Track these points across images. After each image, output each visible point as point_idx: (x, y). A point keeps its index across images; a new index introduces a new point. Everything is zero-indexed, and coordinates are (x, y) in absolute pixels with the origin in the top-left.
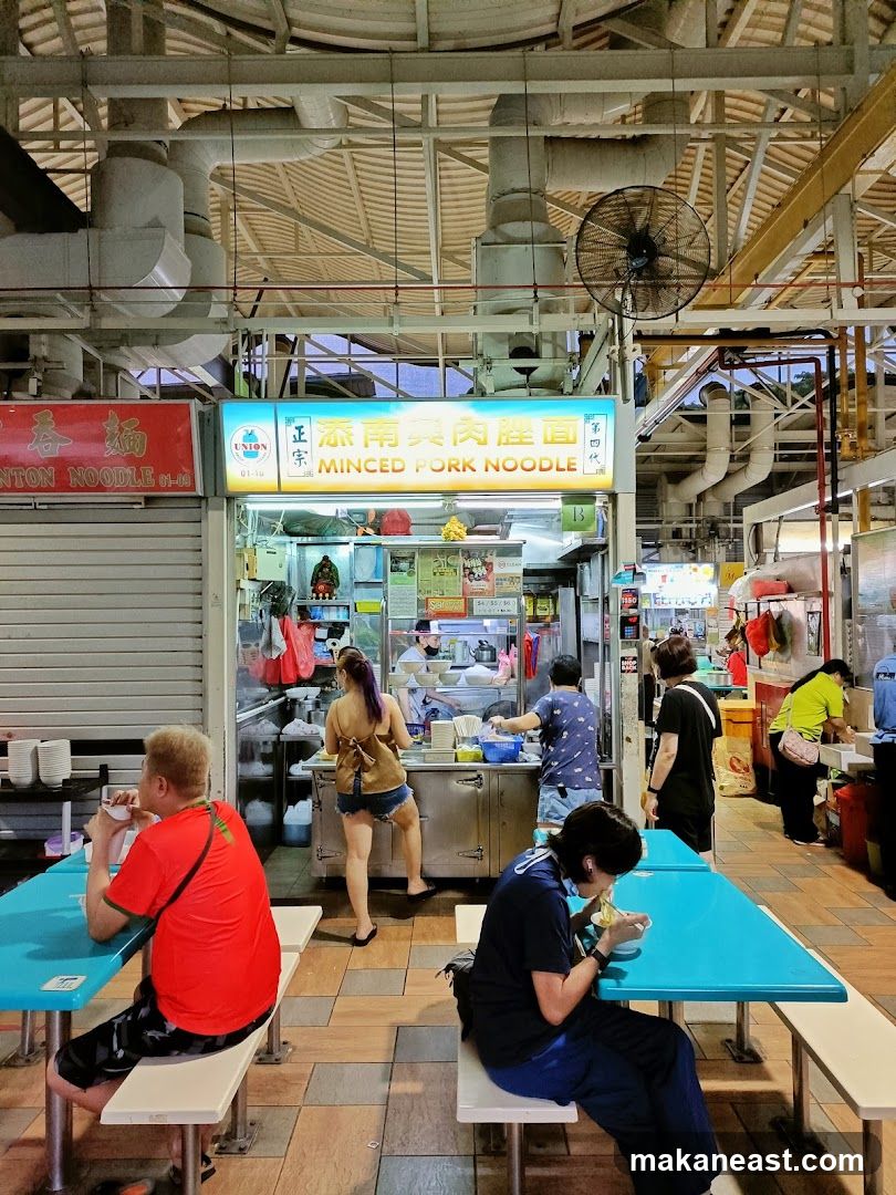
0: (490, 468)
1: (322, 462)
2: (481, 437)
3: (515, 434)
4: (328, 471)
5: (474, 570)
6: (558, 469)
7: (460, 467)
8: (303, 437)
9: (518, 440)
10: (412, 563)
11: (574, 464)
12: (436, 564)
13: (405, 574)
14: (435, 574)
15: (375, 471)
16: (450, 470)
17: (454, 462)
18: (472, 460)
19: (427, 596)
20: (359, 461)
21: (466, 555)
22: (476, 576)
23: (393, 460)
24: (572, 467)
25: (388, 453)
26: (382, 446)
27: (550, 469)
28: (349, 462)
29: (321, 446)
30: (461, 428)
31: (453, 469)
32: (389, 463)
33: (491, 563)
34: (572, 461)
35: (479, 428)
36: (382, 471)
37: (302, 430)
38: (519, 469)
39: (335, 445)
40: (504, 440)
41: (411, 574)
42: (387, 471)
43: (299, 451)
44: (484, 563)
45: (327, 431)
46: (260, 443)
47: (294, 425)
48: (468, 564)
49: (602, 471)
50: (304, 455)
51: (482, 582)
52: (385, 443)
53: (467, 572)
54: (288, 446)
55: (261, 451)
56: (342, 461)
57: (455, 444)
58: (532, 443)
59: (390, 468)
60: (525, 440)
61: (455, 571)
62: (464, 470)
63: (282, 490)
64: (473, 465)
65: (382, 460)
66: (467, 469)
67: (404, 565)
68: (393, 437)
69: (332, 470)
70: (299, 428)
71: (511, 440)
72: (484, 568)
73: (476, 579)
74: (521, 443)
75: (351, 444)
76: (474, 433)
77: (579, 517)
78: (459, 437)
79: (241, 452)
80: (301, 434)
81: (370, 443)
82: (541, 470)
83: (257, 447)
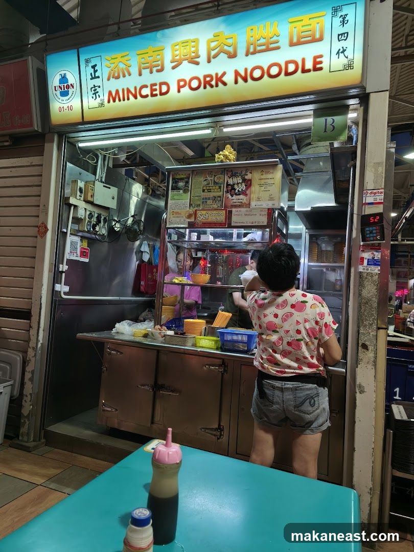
0: (240, 80)
1: (110, 93)
2: (231, 49)
3: (262, 41)
4: (114, 101)
5: (236, 187)
6: (304, 71)
7: (213, 83)
8: (97, 74)
9: (264, 47)
10: (187, 182)
11: (321, 63)
12: (205, 183)
13: (181, 191)
14: (204, 191)
15: (146, 96)
16: (205, 87)
17: (208, 79)
18: (224, 74)
19: (196, 208)
20: (135, 88)
21: (230, 174)
22: (237, 191)
23: (161, 84)
24: (318, 66)
25: (157, 78)
26: (151, 72)
27: (295, 72)
28: (129, 91)
29: (109, 79)
30: (213, 45)
31: (208, 86)
32: (157, 87)
33: (250, 180)
34: (318, 60)
35: (230, 41)
36: (153, 95)
37: (96, 68)
38: (266, 76)
39: (118, 78)
40: (252, 50)
41: (185, 191)
42: (156, 95)
43: (95, 86)
44: (244, 180)
45: (113, 66)
46: (69, 84)
47: (91, 65)
48: (231, 182)
49: (350, 66)
50: (98, 90)
51: (241, 197)
52: (154, 69)
53: (230, 188)
54: (88, 83)
55: (71, 90)
56: (123, 90)
57: (209, 61)
58: (278, 48)
59: (158, 92)
60: (272, 46)
61: (220, 187)
62: (217, 86)
63: (85, 120)
64: (224, 79)
65: (152, 85)
66: (220, 84)
67: (181, 184)
68: (159, 62)
69: (117, 99)
70: (94, 67)
71: (259, 48)
72: (243, 184)
73: (236, 194)
74: (268, 50)
75: (130, 75)
76: (226, 48)
77: (329, 127)
78: (213, 53)
79: (58, 93)
80: (95, 71)
81: (144, 71)
82: (287, 74)
83: (68, 87)
